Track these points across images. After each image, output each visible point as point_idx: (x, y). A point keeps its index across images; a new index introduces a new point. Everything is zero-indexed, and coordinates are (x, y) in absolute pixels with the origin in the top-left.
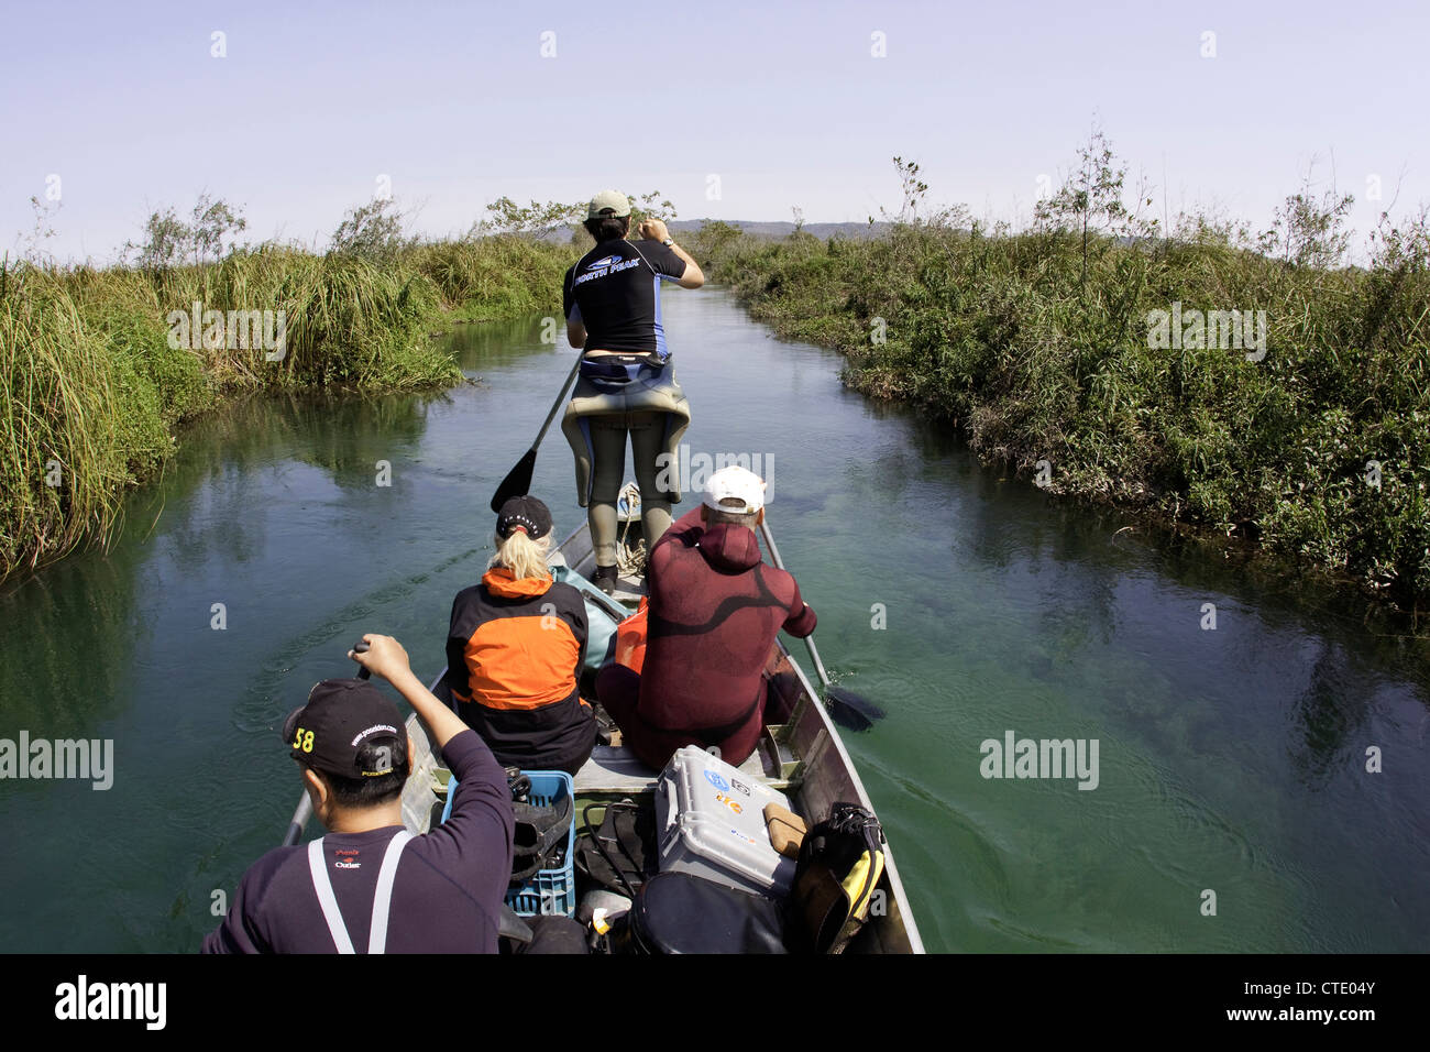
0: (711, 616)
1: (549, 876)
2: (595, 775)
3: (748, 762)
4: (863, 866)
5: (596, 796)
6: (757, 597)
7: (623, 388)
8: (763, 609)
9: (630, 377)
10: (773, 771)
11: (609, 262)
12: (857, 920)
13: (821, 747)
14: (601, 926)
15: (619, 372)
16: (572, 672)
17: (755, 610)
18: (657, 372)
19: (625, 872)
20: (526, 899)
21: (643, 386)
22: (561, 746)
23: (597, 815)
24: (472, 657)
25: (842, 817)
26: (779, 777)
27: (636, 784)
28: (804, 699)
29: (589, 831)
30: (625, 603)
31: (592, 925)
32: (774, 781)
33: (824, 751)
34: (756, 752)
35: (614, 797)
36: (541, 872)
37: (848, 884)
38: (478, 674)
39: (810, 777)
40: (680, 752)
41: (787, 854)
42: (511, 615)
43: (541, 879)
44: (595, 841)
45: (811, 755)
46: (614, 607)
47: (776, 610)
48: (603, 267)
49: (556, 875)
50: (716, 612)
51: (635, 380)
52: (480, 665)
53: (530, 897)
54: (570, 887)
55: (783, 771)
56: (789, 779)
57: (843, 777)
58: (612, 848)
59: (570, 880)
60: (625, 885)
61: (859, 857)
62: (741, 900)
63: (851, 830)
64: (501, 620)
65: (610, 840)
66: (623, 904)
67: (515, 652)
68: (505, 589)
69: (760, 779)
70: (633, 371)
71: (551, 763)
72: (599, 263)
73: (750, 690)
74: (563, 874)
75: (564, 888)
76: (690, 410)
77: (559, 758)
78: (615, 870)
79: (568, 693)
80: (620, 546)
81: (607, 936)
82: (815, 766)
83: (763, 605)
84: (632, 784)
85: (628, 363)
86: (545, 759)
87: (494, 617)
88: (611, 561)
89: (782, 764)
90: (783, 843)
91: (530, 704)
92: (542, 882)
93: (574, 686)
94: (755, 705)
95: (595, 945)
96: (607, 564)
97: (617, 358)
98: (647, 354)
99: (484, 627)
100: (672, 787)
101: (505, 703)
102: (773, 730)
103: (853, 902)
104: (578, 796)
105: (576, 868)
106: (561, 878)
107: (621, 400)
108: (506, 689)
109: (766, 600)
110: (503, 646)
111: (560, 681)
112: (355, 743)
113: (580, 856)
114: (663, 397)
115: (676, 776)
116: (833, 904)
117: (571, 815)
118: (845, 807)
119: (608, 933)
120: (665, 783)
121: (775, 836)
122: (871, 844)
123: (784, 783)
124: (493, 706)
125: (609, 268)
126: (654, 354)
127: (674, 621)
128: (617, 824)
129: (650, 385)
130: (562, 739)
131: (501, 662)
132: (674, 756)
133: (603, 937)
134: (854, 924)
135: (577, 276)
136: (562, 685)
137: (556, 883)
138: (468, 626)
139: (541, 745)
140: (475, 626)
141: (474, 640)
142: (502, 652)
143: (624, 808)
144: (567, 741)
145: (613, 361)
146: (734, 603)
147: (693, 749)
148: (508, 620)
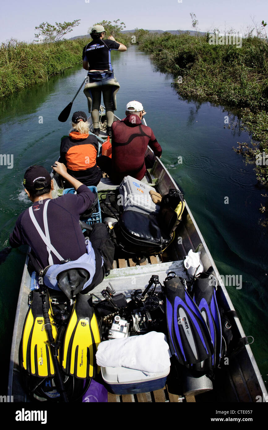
0: (128, 140)
1: (95, 215)
2: (102, 186)
3: (143, 179)
4: (180, 206)
5: (103, 191)
6: (140, 134)
7: (101, 80)
8: (142, 137)
9: (103, 77)
10: (150, 181)
11: (96, 45)
12: (179, 220)
13: (163, 174)
14: (111, 227)
15: (99, 76)
16: (95, 159)
17: (140, 137)
18: (110, 75)
19: (114, 212)
20: (89, 222)
21: (107, 79)
22: (93, 179)
23: (104, 197)
24: (67, 157)
25: (173, 193)
26: (152, 183)
27: (113, 188)
28: (157, 161)
29: (103, 201)
30: (103, 138)
31: (108, 227)
32: (151, 184)
33: (164, 175)
34: (145, 177)
35: (108, 191)
36: (93, 214)
37: (177, 211)
38: (70, 162)
39: (160, 182)
40: (125, 178)
41: (158, 204)
42: (78, 145)
43: (93, 216)
44: (105, 204)
45: (160, 177)
46: (100, 140)
47: (145, 137)
48: (94, 47)
49: (97, 214)
50: (129, 139)
51: (104, 77)
52: (70, 159)
53: (90, 221)
54: (101, 217)
55: (153, 181)
56: (155, 183)
57: (170, 182)
58: (110, 206)
59: (100, 215)
60: (115, 215)
61: (179, 203)
62: (147, 217)
63: (176, 196)
64: (76, 146)
65: (109, 203)
66: (115, 220)
67: (80, 155)
68: (76, 138)
69: (147, 184)
70: (103, 75)
71: (90, 184)
72: (93, 46)
73: (141, 160)
74: (99, 214)
75: (99, 218)
76: (120, 84)
77: (93, 182)
78: (112, 212)
79: (94, 165)
80: (100, 122)
81: (113, 230)
82: (161, 179)
83: (142, 136)
84: (112, 188)
85: (102, 73)
86: (89, 183)
87: (73, 145)
88: (98, 127)
89: (152, 179)
90: (156, 201)
91: (85, 169)
92: (93, 217)
93: (96, 162)
94: (144, 164)
95: (110, 232)
96: (97, 128)
97: (98, 72)
98: (107, 70)
99: (71, 148)
100: (125, 187)
101: (77, 169)
102: (149, 170)
103: (178, 215)
104: (98, 192)
105: (101, 212)
106: (98, 215)
107: (101, 83)
108: (78, 165)
109: (142, 134)
110: (77, 153)
111: (92, 162)
112: (34, 182)
113: (102, 209)
114: (112, 82)
115: (125, 184)
116: (172, 216)
117: (98, 197)
118: (172, 190)
119: (113, 229)
120: (122, 186)
121: (154, 199)
122: (181, 199)
123: (154, 184)
124: (74, 170)
125: (96, 47)
126: (109, 70)
127: (118, 142)
128: (110, 199)
129: (108, 79)
130: (93, 177)
131: (76, 158)
132: (124, 179)
133: (112, 230)
134: (178, 221)
135: (87, 49)
136: (93, 163)
137: (97, 216)
138: (66, 148)
139: (88, 179)
140: (68, 148)
141: (68, 152)
142: (76, 155)
143: (111, 194)
144: (94, 178)
145: (98, 73)
146: (134, 136)
147: (129, 177)
148: (77, 146)
